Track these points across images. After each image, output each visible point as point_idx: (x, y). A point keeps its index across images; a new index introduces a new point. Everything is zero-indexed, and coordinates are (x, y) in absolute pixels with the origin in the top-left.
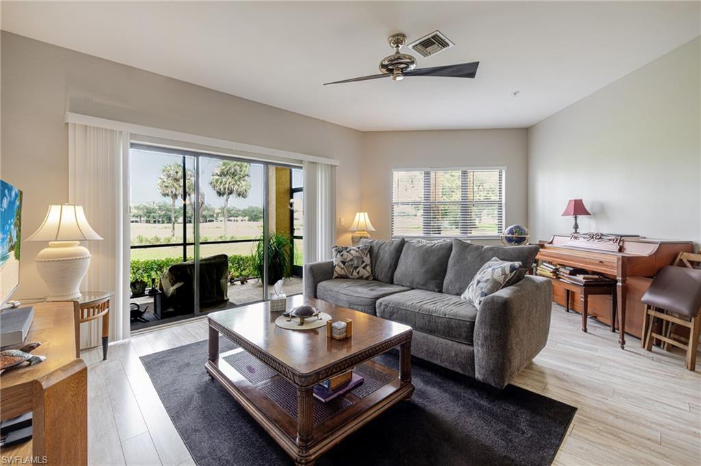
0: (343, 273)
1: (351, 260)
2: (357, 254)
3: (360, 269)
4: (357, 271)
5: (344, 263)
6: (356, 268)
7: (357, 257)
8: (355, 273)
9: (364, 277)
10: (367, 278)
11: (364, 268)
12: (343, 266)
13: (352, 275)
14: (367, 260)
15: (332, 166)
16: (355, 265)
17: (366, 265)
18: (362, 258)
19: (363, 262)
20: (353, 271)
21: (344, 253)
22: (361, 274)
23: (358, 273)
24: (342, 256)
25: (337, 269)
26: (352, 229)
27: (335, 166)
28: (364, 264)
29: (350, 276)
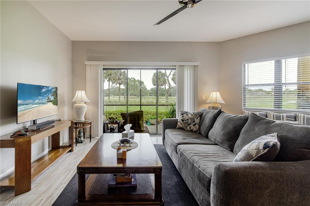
0: (181, 126)
1: (188, 120)
2: (192, 117)
3: (192, 125)
4: (190, 126)
5: (183, 121)
6: (189, 124)
7: (191, 118)
8: (188, 128)
9: (194, 131)
10: (195, 132)
11: (194, 125)
12: (182, 122)
13: (186, 128)
14: (197, 121)
15: (195, 66)
16: (189, 123)
17: (196, 124)
18: (194, 119)
19: (194, 121)
20: (187, 126)
21: (185, 115)
22: (192, 129)
23: (190, 128)
24: (183, 117)
25: (179, 123)
26: (208, 101)
27: (197, 66)
28: (195, 123)
29: (185, 129)
